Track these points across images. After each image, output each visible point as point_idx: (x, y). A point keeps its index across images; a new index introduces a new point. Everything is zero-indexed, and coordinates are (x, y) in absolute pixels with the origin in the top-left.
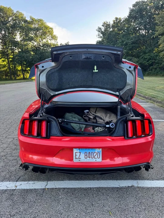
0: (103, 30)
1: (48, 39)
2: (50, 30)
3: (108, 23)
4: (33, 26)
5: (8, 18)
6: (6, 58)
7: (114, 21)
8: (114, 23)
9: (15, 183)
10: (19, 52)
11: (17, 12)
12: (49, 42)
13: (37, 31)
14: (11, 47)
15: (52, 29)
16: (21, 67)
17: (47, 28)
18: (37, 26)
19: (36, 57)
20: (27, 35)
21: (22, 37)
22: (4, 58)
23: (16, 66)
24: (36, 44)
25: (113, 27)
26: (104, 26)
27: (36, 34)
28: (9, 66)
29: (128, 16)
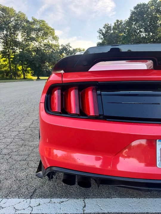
0: (104, 32)
1: (49, 40)
2: (52, 30)
3: (109, 26)
4: (35, 26)
5: (11, 18)
6: (7, 58)
7: (115, 23)
8: (115, 25)
9: (29, 200)
10: (20, 52)
11: (19, 12)
12: (51, 42)
13: (39, 32)
14: (12, 47)
15: (53, 30)
16: (21, 67)
17: (48, 28)
18: (38, 27)
19: (37, 57)
20: (28, 35)
21: (24, 37)
22: (4, 58)
23: (16, 67)
24: (37, 45)
25: (114, 29)
26: (105, 28)
27: (37, 35)
28: (10, 66)
29: (129, 19)
